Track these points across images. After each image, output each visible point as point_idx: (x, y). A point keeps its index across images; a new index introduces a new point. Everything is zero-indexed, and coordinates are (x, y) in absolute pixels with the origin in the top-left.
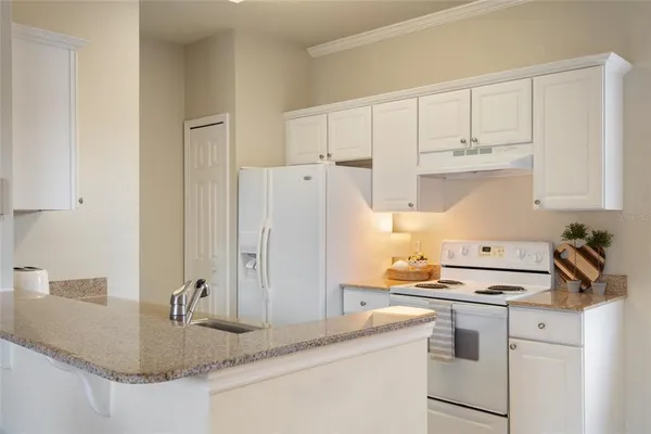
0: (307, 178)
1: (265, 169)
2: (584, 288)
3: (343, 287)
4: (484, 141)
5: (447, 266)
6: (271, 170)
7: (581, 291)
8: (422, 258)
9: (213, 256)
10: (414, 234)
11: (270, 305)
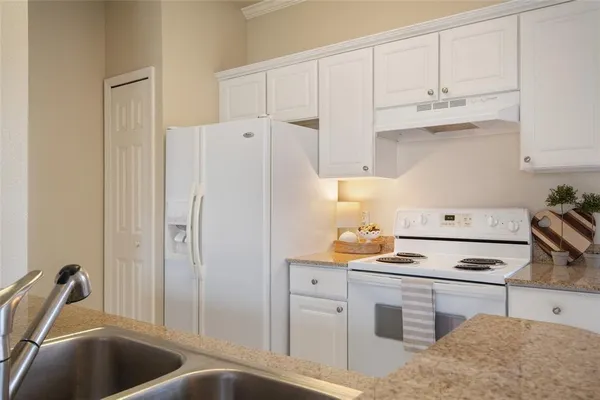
0: (247, 135)
1: (197, 128)
2: (571, 260)
3: (289, 263)
4: (456, 92)
5: (401, 237)
6: (204, 127)
7: (569, 264)
8: (374, 229)
9: (137, 229)
10: (362, 202)
11: (203, 283)
